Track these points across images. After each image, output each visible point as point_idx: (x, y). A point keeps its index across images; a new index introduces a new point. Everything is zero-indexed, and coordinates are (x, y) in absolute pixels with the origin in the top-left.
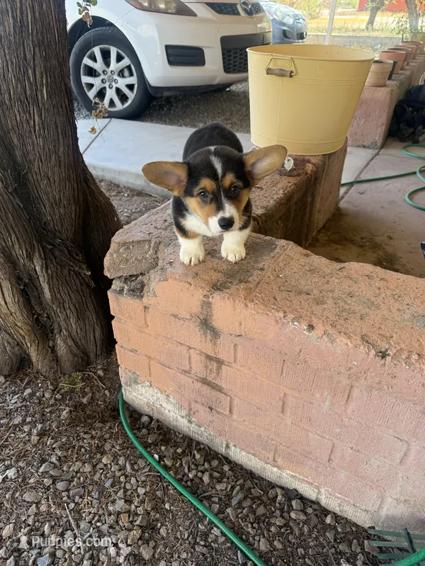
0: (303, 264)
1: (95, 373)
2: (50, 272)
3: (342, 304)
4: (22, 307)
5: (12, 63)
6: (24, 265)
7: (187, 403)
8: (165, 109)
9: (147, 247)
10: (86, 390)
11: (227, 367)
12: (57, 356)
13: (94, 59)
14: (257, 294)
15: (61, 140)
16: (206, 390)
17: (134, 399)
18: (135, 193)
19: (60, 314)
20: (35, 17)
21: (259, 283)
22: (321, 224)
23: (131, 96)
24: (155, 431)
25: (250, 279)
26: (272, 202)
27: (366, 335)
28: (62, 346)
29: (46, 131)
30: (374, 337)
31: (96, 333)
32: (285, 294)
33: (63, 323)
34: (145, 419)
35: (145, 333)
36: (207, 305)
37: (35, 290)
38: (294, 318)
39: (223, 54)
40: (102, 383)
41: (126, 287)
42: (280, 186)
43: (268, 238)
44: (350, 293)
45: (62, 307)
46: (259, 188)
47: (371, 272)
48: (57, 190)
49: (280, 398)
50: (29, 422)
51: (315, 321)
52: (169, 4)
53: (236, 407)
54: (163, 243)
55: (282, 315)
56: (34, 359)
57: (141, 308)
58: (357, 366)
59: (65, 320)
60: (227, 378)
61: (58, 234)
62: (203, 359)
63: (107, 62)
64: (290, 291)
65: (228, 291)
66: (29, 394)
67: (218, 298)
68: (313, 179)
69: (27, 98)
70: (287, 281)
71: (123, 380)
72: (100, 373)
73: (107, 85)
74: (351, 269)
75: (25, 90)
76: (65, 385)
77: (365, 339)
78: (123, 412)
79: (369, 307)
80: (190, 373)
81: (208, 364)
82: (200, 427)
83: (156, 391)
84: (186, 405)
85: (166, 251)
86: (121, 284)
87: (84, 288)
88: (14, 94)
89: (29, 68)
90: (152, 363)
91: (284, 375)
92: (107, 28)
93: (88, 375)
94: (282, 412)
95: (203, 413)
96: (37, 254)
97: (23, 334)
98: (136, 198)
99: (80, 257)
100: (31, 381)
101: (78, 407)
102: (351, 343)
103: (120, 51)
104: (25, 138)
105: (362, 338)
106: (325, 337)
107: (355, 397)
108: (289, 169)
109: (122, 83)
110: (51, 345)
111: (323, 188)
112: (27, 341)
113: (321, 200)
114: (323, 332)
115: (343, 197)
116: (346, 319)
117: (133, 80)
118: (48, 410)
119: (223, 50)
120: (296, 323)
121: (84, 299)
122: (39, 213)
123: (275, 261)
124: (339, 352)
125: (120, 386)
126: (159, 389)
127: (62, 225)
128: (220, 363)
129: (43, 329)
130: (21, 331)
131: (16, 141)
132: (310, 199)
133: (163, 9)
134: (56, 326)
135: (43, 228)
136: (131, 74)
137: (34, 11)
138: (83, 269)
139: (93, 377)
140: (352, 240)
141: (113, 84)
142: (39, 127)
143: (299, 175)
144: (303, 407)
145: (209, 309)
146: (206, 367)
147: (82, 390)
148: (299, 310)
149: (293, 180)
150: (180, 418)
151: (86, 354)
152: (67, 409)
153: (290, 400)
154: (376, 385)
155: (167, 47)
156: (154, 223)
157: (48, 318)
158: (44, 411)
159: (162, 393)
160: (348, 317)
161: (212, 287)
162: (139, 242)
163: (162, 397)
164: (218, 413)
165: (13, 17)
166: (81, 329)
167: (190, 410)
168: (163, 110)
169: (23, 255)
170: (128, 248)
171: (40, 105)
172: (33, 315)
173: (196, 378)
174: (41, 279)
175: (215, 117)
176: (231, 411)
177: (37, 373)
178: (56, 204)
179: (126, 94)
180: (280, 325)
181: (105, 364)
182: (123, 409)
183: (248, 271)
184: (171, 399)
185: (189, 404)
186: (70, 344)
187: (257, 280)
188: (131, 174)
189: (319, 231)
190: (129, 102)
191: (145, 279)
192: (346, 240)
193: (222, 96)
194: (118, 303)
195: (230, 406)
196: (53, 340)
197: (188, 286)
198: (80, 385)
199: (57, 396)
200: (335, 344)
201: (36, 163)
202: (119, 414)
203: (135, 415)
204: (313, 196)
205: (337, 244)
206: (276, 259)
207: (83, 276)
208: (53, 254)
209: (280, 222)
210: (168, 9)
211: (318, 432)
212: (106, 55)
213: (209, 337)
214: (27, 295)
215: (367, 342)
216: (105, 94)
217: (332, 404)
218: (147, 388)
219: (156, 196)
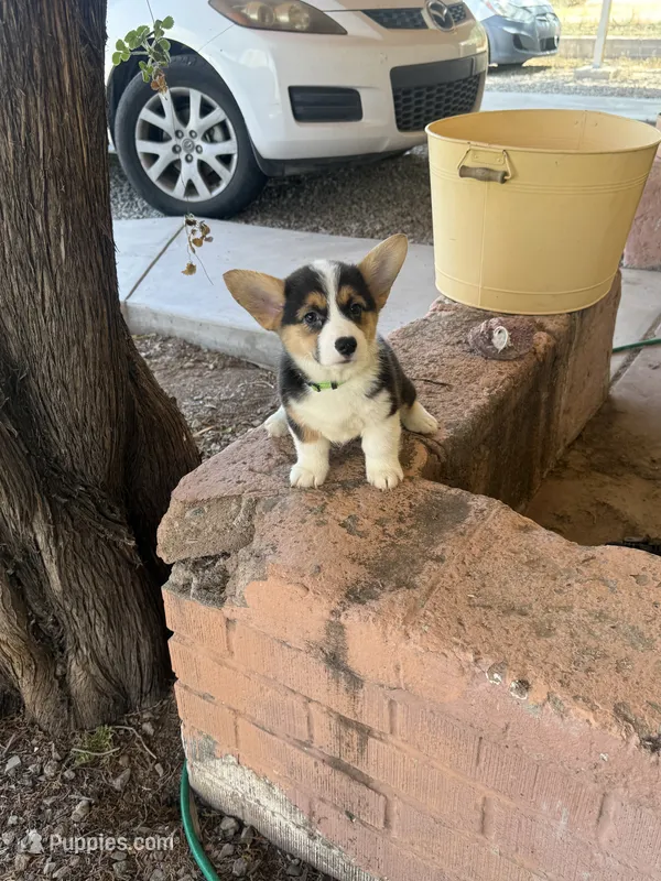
0: (516, 548)
1: (138, 728)
2: (61, 544)
3: (583, 637)
4: (9, 606)
5: (9, 207)
6: (16, 533)
7: (306, 801)
8: (290, 196)
9: (234, 507)
10: (120, 762)
11: (377, 742)
12: (69, 695)
13: (159, 110)
14: (428, 613)
15: (89, 322)
16: (340, 780)
17: (209, 784)
18: (228, 363)
19: (77, 619)
20: (49, 135)
21: (432, 589)
22: (573, 433)
23: (227, 175)
24: (248, 849)
25: (417, 579)
26: (466, 414)
27: (622, 704)
28: (79, 677)
29: (63, 309)
30: (638, 710)
31: (142, 650)
32: (479, 613)
33: (82, 636)
34: (228, 824)
35: (229, 667)
36: (336, 629)
37: (34, 576)
38: (493, 666)
39: (396, 98)
40: (151, 749)
41: (195, 581)
42: (483, 380)
43: (454, 491)
44: (601, 613)
45: (81, 605)
46: (443, 385)
47: (644, 569)
48: (80, 403)
49: (476, 805)
50: (13, 825)
51: (532, 674)
52: (298, 15)
53: (397, 817)
54: (262, 503)
55: (471, 657)
56: (27, 699)
57: (221, 621)
58: (609, 763)
59: (85, 629)
60: (377, 760)
61: (79, 477)
62: (333, 722)
63: (183, 116)
64: (490, 607)
65: (373, 603)
66: (16, 768)
67: (356, 619)
68: (549, 360)
69: (32, 261)
70: (484, 586)
71: (187, 749)
72: (148, 727)
73: (182, 156)
74: (606, 561)
75: (29, 248)
76: (81, 753)
77: (620, 712)
78: (188, 810)
79: (633, 644)
80: (309, 746)
81: (343, 734)
82: (330, 847)
83: (248, 773)
84: (303, 804)
85: (266, 518)
86: (187, 574)
87: (122, 569)
88: (11, 252)
89: (36, 212)
90: (240, 721)
91: (482, 764)
92: (185, 57)
93: (126, 730)
94: (483, 831)
95: (335, 822)
96: (40, 514)
97: (9, 653)
98: (228, 372)
99: (117, 515)
100: (20, 740)
101: (104, 796)
102: (595, 719)
103: (206, 97)
104: (26, 321)
105: (616, 710)
106: (549, 706)
107: (611, 814)
108: (501, 348)
109: (209, 153)
110: (59, 673)
111: (573, 368)
112: (15, 665)
113: (570, 391)
114: (545, 696)
115: (618, 376)
116: (589, 670)
117: (230, 147)
118: (48, 802)
119: (395, 91)
120: (496, 676)
121: (120, 588)
122: (47, 442)
123: (464, 543)
124: (576, 735)
125: (183, 759)
126: (254, 772)
127: (87, 460)
128: (365, 733)
129: (46, 646)
130: (5, 649)
131: (10, 327)
132: (544, 396)
133: (285, 24)
134: (69, 638)
135: (53, 469)
136: (227, 137)
137: (48, 125)
138: (121, 536)
139: (134, 735)
140: (634, 467)
141: (194, 154)
142: (51, 304)
143: (520, 358)
144: (520, 826)
145: (340, 638)
146: (340, 738)
147: (114, 759)
148: (504, 648)
149: (508, 369)
150: (293, 828)
151: (121, 689)
152: (84, 801)
153: (495, 809)
154: (645, 799)
155: (292, 90)
156: (248, 460)
157: (56, 623)
158: (41, 803)
159: (258, 778)
160: (593, 666)
161: (347, 596)
162: (220, 499)
163: (259, 786)
164: (364, 824)
165: (14, 138)
166: (114, 645)
167: (312, 814)
168: (285, 196)
169: (16, 517)
170: (201, 511)
171: (54, 269)
172: (30, 619)
173: (319, 755)
174: (46, 556)
175: (380, 211)
176: (387, 822)
177: (33, 724)
178: (77, 428)
179: (218, 172)
180: (469, 677)
181: (157, 711)
182: (187, 802)
183: (413, 562)
184: (276, 791)
185: (310, 803)
186: (93, 672)
187: (429, 583)
188: (219, 327)
189: (570, 447)
190: (223, 186)
191: (229, 564)
192: (623, 464)
193: (396, 167)
194: (178, 608)
195: (386, 813)
196: (62, 664)
197: (301, 591)
198: (110, 751)
199: (66, 774)
200: (567, 720)
201: (44, 362)
202: (179, 811)
203: (208, 814)
204: (552, 390)
205: (604, 473)
206: (465, 538)
207: (121, 547)
208: (69, 513)
209: (483, 448)
210: (295, 24)
211: (548, 874)
212: (181, 104)
213: (343, 683)
214: (19, 583)
215: (626, 718)
216: (179, 172)
217: (570, 823)
218: (232, 768)
219: (265, 367)
